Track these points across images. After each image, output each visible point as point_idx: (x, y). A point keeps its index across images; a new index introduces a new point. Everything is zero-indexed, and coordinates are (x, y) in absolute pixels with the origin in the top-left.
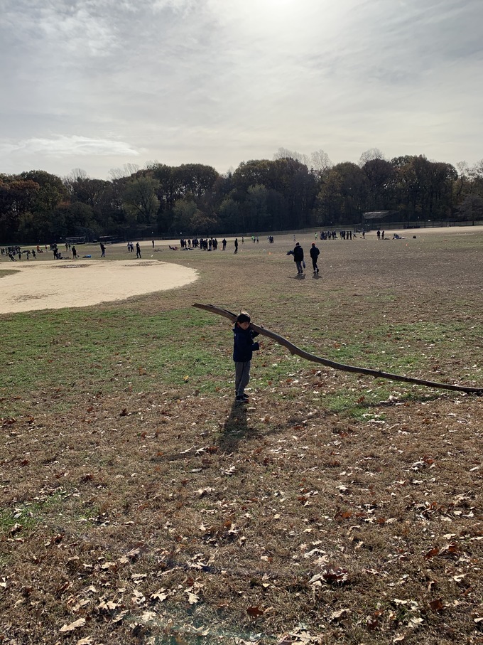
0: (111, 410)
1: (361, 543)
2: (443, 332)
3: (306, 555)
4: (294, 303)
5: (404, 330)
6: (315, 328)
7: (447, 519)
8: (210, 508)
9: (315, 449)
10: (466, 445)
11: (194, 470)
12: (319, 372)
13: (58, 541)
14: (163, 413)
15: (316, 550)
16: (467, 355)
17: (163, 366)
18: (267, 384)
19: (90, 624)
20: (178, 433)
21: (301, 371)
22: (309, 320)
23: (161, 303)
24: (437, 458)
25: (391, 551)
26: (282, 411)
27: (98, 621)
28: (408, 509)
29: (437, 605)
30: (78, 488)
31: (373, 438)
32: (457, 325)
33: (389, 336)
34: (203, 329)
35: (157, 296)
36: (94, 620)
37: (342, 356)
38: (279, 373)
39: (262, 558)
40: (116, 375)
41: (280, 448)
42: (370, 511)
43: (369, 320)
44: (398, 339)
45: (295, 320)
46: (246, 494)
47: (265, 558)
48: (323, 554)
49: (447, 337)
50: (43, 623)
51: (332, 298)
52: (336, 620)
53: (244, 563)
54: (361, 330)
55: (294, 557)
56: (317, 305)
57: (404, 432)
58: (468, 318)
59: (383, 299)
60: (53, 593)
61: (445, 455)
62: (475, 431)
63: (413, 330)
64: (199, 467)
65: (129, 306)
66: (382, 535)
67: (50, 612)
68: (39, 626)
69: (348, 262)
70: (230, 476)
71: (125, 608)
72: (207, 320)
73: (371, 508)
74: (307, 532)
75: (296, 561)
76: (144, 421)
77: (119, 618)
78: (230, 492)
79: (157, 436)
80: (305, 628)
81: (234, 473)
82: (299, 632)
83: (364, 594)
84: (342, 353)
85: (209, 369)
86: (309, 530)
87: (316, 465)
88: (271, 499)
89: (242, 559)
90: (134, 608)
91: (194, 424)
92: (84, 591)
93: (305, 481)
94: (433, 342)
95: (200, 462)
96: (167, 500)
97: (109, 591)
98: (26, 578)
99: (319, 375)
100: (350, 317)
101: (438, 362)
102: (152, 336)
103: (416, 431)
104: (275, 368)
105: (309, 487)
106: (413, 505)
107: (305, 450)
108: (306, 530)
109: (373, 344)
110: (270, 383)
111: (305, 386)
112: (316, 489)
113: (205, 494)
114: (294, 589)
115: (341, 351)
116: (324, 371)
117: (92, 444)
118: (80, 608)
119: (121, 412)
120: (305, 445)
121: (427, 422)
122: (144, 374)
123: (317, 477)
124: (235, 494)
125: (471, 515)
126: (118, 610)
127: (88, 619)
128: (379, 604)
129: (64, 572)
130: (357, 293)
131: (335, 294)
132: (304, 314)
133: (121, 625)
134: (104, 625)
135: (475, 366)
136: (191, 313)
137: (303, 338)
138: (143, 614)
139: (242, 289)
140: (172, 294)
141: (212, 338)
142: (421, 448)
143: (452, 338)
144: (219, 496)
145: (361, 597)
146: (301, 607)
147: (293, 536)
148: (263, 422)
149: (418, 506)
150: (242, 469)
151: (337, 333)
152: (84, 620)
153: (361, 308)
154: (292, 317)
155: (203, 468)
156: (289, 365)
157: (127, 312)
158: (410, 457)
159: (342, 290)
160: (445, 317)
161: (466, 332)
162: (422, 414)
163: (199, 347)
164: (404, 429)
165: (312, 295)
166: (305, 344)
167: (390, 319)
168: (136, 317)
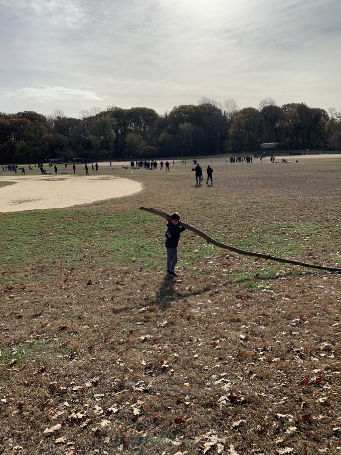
0: (80, 281)
1: (255, 375)
2: (316, 229)
3: (216, 383)
4: (210, 207)
5: (288, 227)
6: (225, 225)
7: (315, 359)
8: (149, 349)
9: (224, 309)
10: (330, 308)
11: (138, 323)
12: (227, 256)
13: (43, 371)
14: (117, 283)
15: (223, 379)
16: (332, 245)
17: (118, 250)
18: (191, 264)
19: (64, 428)
20: (128, 297)
21: (215, 255)
22: (221, 219)
23: (116, 206)
24: (309, 317)
25: (275, 380)
26: (201, 282)
27: (70, 426)
28: (288, 352)
29: (307, 418)
30: (57, 335)
31: (264, 302)
32: (326, 224)
33: (277, 231)
34: (146, 225)
35: (114, 201)
36: (67, 425)
37: (243, 245)
38: (199, 257)
39: (185, 384)
40: (84, 257)
41: (199, 308)
42: (261, 353)
43: (263, 220)
44: (284, 233)
45: (211, 219)
46: (175, 340)
47: (187, 384)
48: (228, 382)
49: (318, 232)
50: (31, 427)
51: (238, 204)
52: (236, 427)
53: (172, 387)
54: (258, 227)
55: (208, 384)
56: (226, 209)
57: (286, 299)
58: (334, 219)
59: (274, 205)
60: (39, 407)
61: (315, 315)
62: (337, 298)
63: (294, 227)
64: (142, 321)
65: (94, 208)
66: (271, 370)
67: (37, 419)
68: (29, 429)
69: (250, 179)
70: (164, 327)
71: (89, 417)
72: (149, 218)
73: (262, 351)
74: (217, 367)
75: (209, 386)
76: (103, 289)
77: (84, 424)
78: (163, 338)
79: (112, 299)
80: (214, 432)
81: (167, 325)
82: (210, 436)
83: (256, 410)
84: (244, 243)
85: (149, 253)
87: (224, 320)
88: (192, 344)
89: (171, 384)
90: (95, 417)
91: (139, 291)
92: (60, 406)
93: (216, 331)
94: (308, 236)
95: (143, 318)
96: (119, 343)
97: (78, 405)
98: (20, 396)
99: (227, 258)
100: (250, 217)
101: (311, 250)
102: (110, 229)
103: (295, 298)
104: (196, 253)
105: (219, 336)
106: (292, 349)
107: (216, 310)
108: (217, 365)
109: (266, 237)
110: (193, 264)
111: (217, 265)
112: (224, 337)
113: (146, 340)
114: (207, 406)
115: (243, 241)
116: (231, 256)
117: (67, 304)
118: (58, 417)
119: (87, 282)
120: (217, 307)
121: (303, 292)
122: (104, 256)
123: (225, 329)
124: (167, 340)
125: (332, 356)
126: (84, 419)
127: (63, 425)
128: (266, 417)
129: (46, 392)
130: (255, 200)
131: (240, 201)
132: (218, 215)
133: (86, 429)
134: (74, 429)
135: (338, 253)
136: (137, 214)
137: (217, 232)
138: (101, 422)
139: (174, 197)
140: (124, 200)
141: (152, 231)
142: (298, 310)
143: (322, 233)
144: (155, 341)
145: (254, 412)
146: (212, 418)
147: (207, 370)
148: (187, 290)
149: (295, 350)
150: (172, 322)
151: (241, 229)
152: (60, 425)
153: (258, 211)
154: (209, 217)
155: (145, 322)
156: (206, 250)
157: (92, 212)
158: (291, 316)
159: (244, 198)
160: (317, 218)
161: (332, 229)
162: (299, 286)
163: (143, 237)
164: (287, 297)
165: (223, 201)
166: (218, 236)
167: (279, 219)
168: (98, 216)
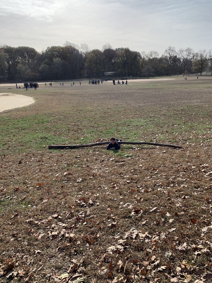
0: (13, 162)
1: (142, 199)
2: (145, 122)
3: (124, 206)
4: (83, 112)
5: (130, 122)
6: (95, 122)
7: (169, 188)
8: (78, 195)
9: (111, 169)
11: (64, 182)
12: (101, 140)
13: (17, 215)
14: (39, 161)
15: (127, 204)
16: (156, 130)
17: (31, 141)
20: (50, 168)
21: (94, 140)
22: (91, 119)
23: (20, 113)
25: (154, 200)
26: (92, 156)
28: (154, 186)
29: (176, 214)
30: (14, 194)
31: (131, 163)
32: (151, 119)
33: (125, 124)
34: (45, 125)
35: (17, 110)
37: (108, 133)
38: (85, 142)
39: (108, 209)
40: (9, 147)
41: (97, 170)
42: (141, 188)
43: (116, 118)
44: (129, 126)
45: (85, 119)
46: (91, 188)
47: (109, 209)
48: (130, 205)
49: (147, 124)
51: (99, 110)
52: (144, 224)
54: (114, 122)
55: (120, 207)
56: (93, 113)
57: (142, 160)
58: (154, 116)
59: (120, 109)
61: (160, 167)
62: (168, 157)
63: (134, 122)
64: (66, 180)
65: (5, 115)
66: (149, 196)
67: (29, 240)
69: (102, 94)
70: (81, 182)
72: (45, 120)
73: (141, 187)
75: (121, 208)
76: (31, 165)
79: (40, 171)
80: (134, 229)
81: (82, 181)
82: (133, 230)
83: (150, 215)
85: (53, 141)
86: (122, 197)
87: (114, 175)
88: (102, 189)
89: (100, 210)
91: (55, 164)
92: (40, 231)
93: (112, 180)
94: (142, 126)
96: (58, 194)
100: (108, 117)
101: (146, 134)
102: (21, 129)
103: (146, 159)
104: (82, 140)
105: (114, 183)
106: (156, 184)
107: (107, 170)
108: (120, 197)
109: (120, 128)
112: (117, 183)
114: (124, 217)
115: (108, 131)
117: (11, 176)
118: (42, 237)
119: (18, 162)
120: (107, 168)
121: (149, 156)
122: (23, 146)
123: (116, 179)
125: (177, 185)
128: (157, 217)
129: (27, 226)
130: (108, 107)
131: (100, 108)
132: (89, 117)
133: (62, 240)
134: (55, 241)
136: (37, 117)
139: (58, 106)
140: (24, 109)
141: (50, 128)
142: (151, 165)
145: (150, 216)
146: (130, 223)
147: (116, 200)
148: (85, 161)
149: (158, 185)
150: (84, 179)
151: (104, 124)
153: (112, 113)
154: (84, 118)
155: (68, 181)
156: (88, 138)
157: (4, 118)
158: (148, 168)
159: (102, 106)
160: (145, 116)
161: (154, 121)
162: (146, 153)
163: (45, 132)
164: (142, 159)
165: (90, 108)
166: (93, 129)
167: (124, 118)
168: (10, 120)
